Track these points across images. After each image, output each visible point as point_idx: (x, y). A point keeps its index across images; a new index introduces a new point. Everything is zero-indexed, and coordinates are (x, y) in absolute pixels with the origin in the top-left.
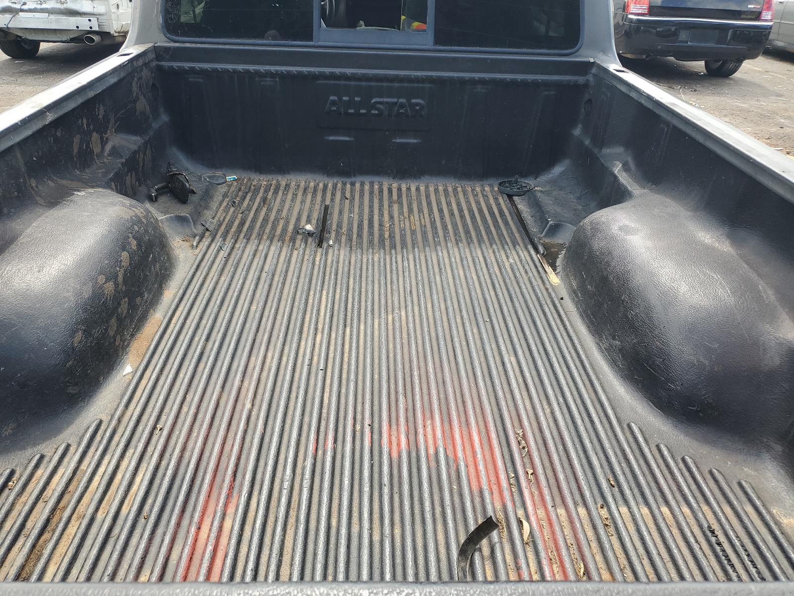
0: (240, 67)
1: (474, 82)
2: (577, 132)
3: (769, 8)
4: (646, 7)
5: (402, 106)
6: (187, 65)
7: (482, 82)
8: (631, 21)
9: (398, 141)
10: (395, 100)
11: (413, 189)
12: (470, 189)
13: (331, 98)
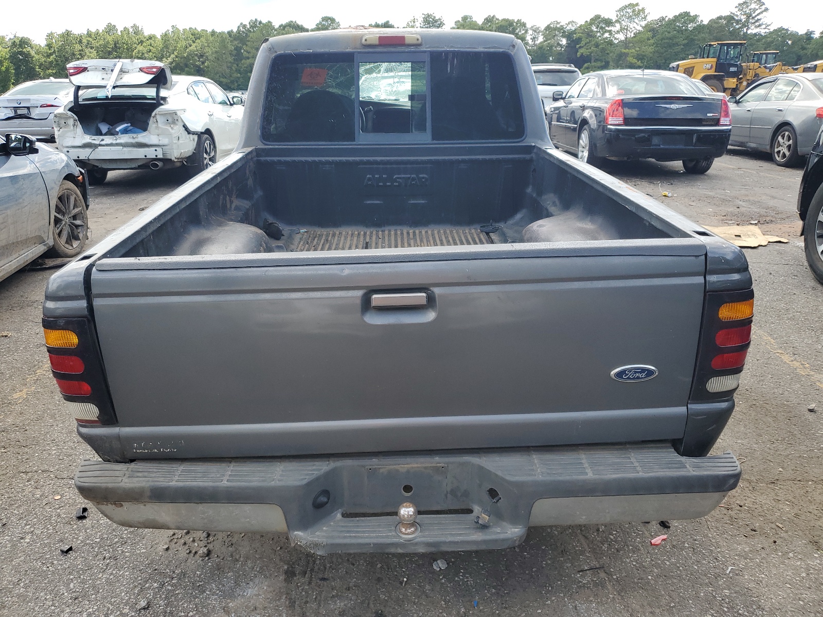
0: (310, 159)
1: (458, 162)
2: (529, 190)
3: (727, 115)
4: (621, 119)
5: (413, 179)
6: (276, 159)
7: (463, 161)
8: (610, 130)
9: (412, 202)
10: (409, 176)
11: (423, 232)
12: (461, 231)
13: (368, 176)
